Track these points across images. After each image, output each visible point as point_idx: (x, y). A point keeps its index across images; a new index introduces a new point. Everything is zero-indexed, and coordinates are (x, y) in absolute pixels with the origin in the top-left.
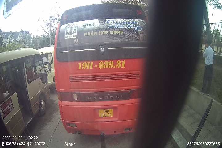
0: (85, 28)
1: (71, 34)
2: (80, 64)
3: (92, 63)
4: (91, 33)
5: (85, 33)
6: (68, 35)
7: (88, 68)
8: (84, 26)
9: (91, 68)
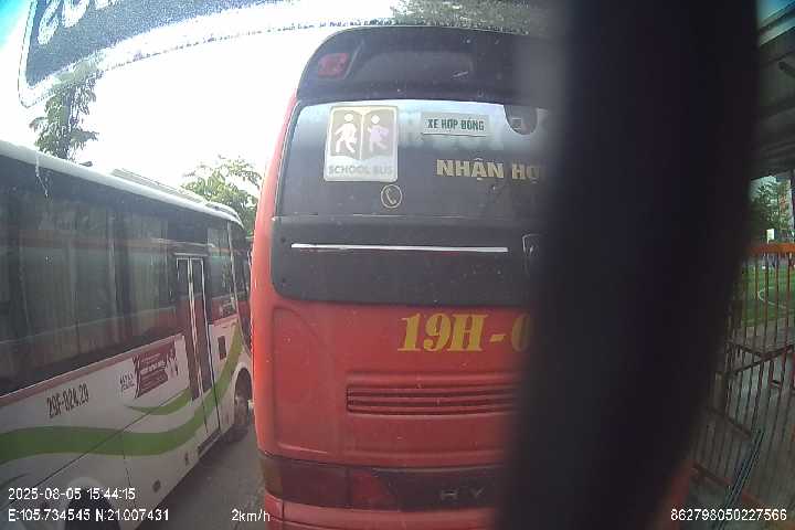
0: (442, 137)
1: (365, 157)
2: (413, 322)
3: (478, 321)
4: (471, 167)
5: (440, 163)
6: (346, 161)
7: (457, 346)
8: (432, 123)
9: (474, 346)
